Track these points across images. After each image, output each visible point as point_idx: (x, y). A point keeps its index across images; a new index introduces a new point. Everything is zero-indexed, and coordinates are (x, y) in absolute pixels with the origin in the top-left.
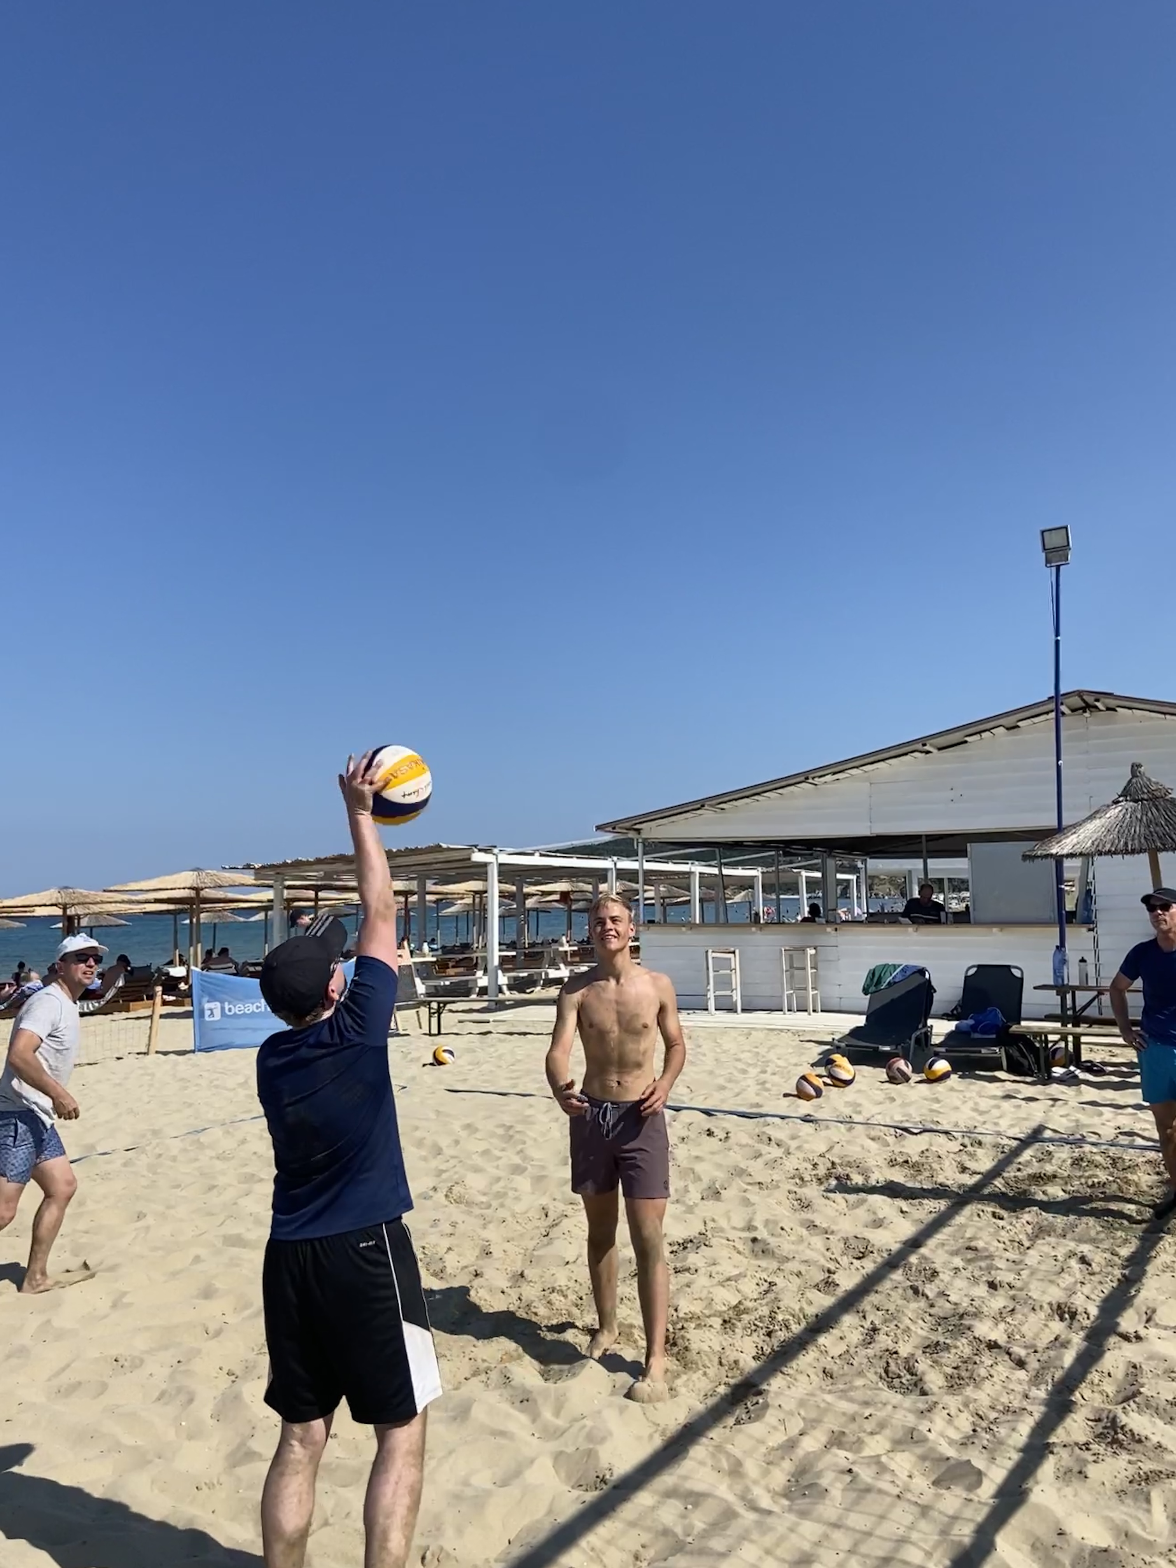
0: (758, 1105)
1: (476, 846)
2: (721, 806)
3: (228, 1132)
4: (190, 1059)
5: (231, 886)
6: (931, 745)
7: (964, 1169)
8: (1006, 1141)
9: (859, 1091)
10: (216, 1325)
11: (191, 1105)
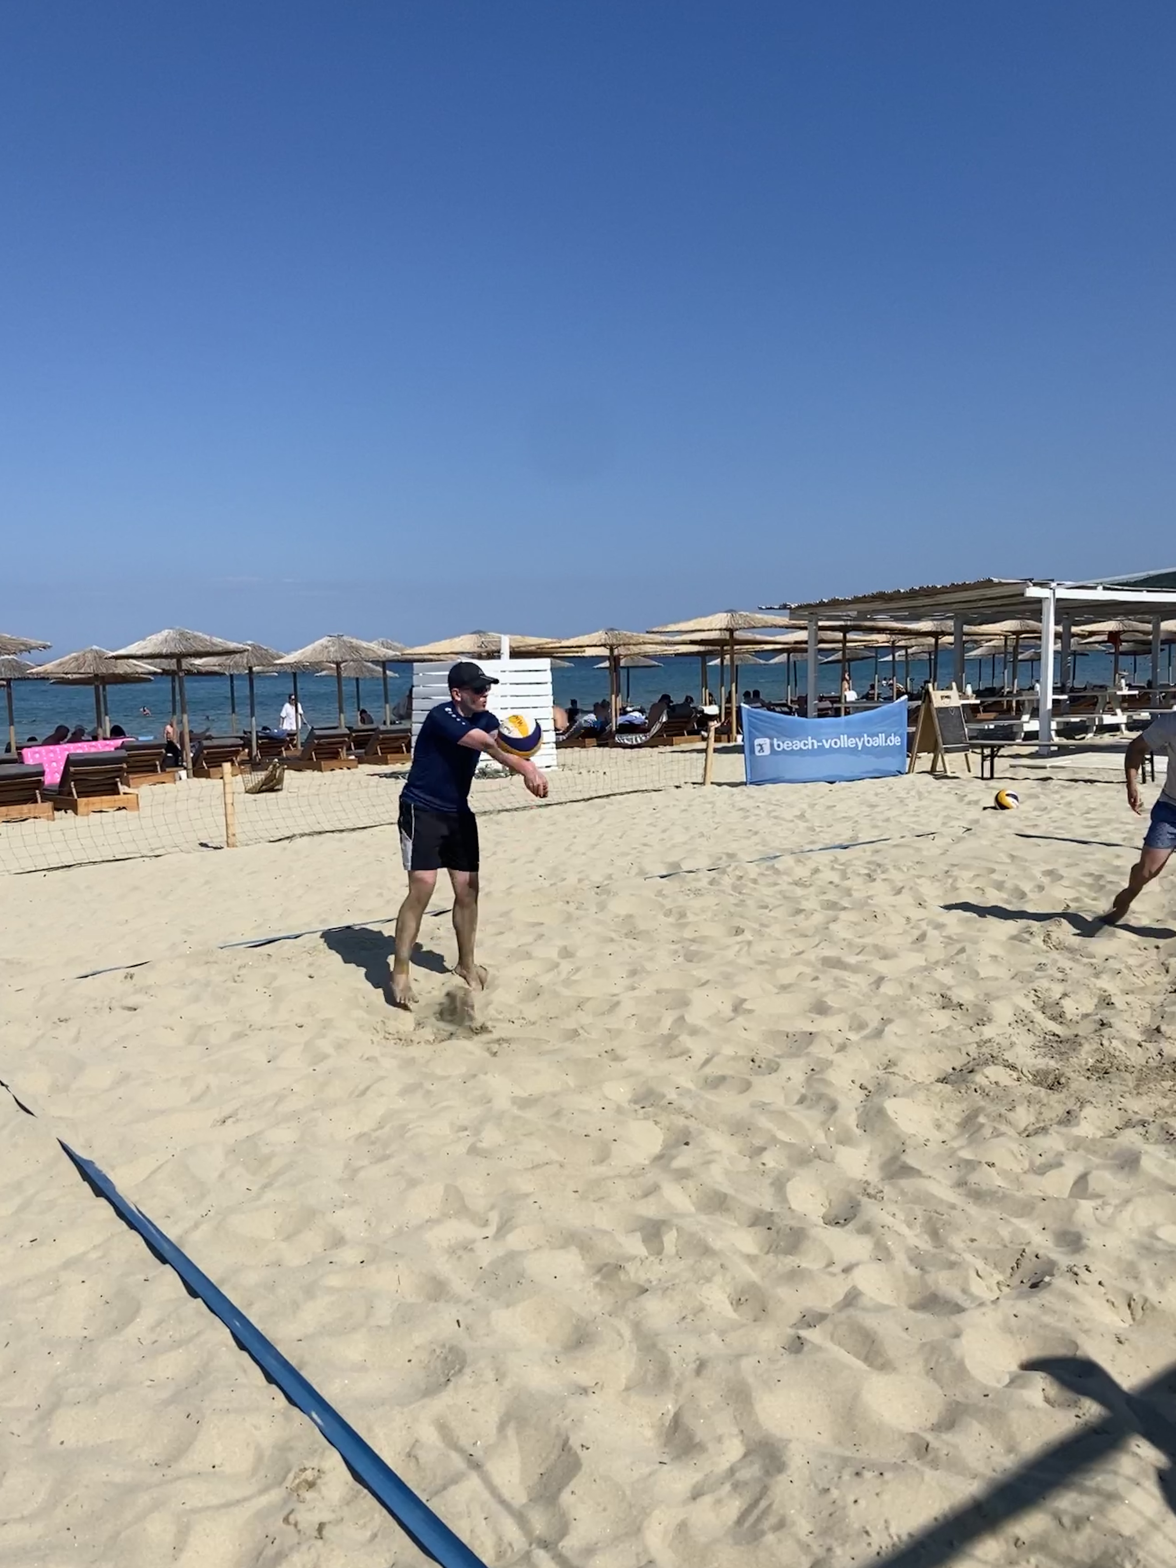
1: (1030, 580)
4: (744, 791)
5: (762, 627)
10: (838, 1040)
11: (756, 833)
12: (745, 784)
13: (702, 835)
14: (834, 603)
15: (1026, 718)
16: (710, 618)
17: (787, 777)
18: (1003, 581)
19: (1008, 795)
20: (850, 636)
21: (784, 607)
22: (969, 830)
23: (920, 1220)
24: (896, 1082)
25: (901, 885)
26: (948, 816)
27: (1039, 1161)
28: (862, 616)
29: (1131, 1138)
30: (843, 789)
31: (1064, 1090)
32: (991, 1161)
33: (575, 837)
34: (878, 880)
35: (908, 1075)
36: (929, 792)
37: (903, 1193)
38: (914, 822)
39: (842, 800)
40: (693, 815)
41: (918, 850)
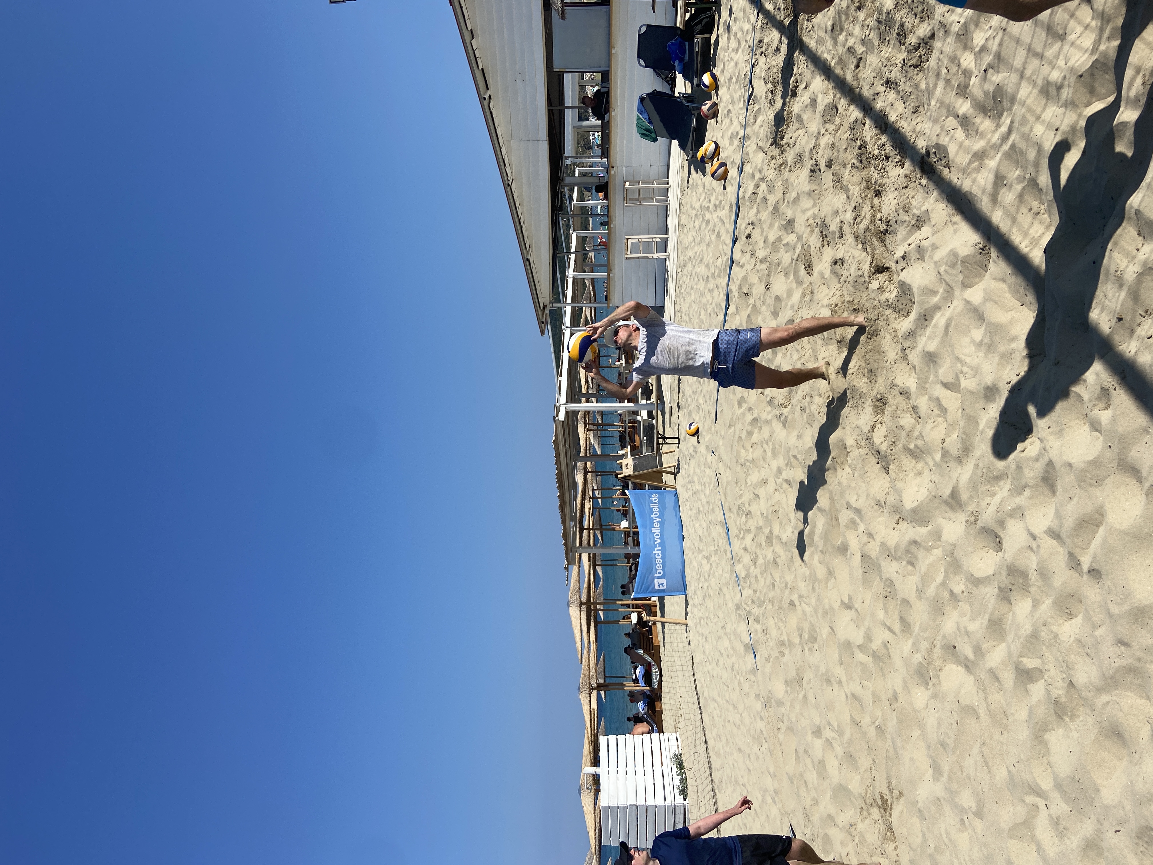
0: (731, 206)
1: (554, 418)
2: (528, 247)
3: (739, 560)
4: (691, 597)
5: (579, 582)
6: (485, 93)
7: (778, 49)
8: (759, 23)
9: (723, 137)
10: (865, 539)
11: (721, 589)
12: (686, 596)
13: (723, 627)
14: (565, 536)
15: (639, 418)
16: (573, 619)
17: (680, 567)
18: (554, 434)
19: (690, 429)
20: (586, 526)
21: (567, 569)
22: (713, 452)
23: (989, 487)
24: (892, 499)
25: (752, 495)
26: (704, 465)
27: (936, 411)
28: (573, 519)
29: (914, 357)
30: (688, 530)
31: (886, 396)
32: (940, 441)
33: (729, 721)
34: (750, 509)
35: (885, 492)
36: (689, 476)
37: (970, 498)
38: (709, 486)
39: (695, 531)
40: (709, 633)
41: (728, 483)
